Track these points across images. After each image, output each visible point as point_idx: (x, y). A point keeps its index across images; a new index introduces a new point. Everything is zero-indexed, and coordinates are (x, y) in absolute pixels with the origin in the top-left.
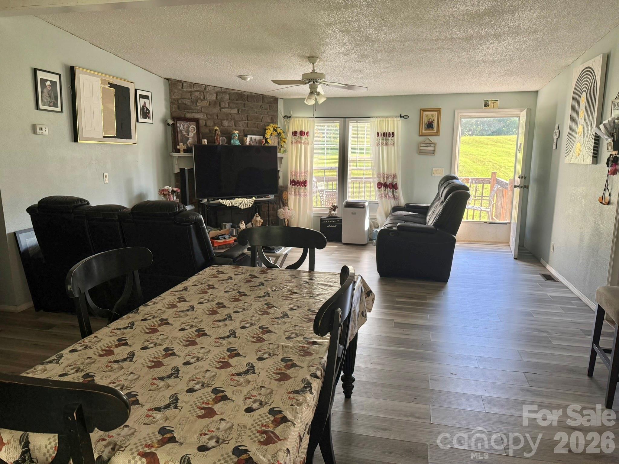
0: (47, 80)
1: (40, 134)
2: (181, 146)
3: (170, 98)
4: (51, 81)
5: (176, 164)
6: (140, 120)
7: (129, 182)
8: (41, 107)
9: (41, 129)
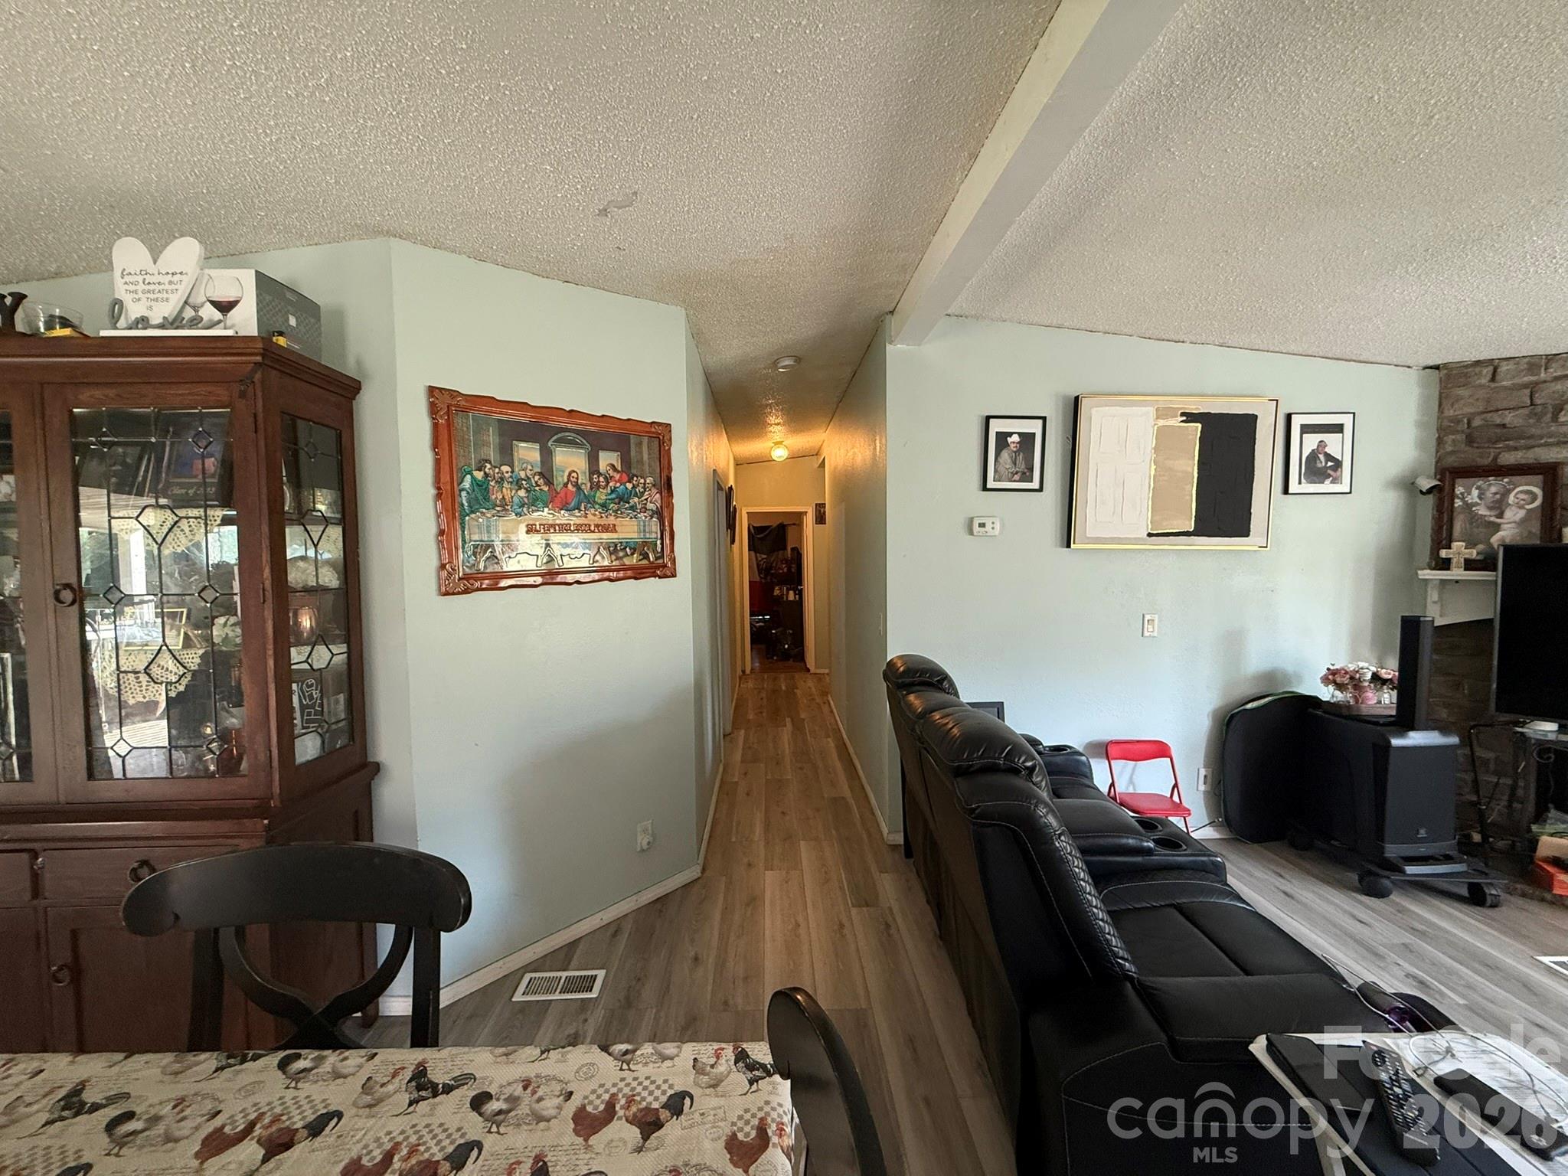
0: (1010, 434)
1: (980, 534)
2: (1458, 550)
3: (1438, 418)
4: (1020, 434)
5: (1435, 602)
6: (1293, 487)
7: (1232, 642)
8: (991, 484)
9: (982, 525)
